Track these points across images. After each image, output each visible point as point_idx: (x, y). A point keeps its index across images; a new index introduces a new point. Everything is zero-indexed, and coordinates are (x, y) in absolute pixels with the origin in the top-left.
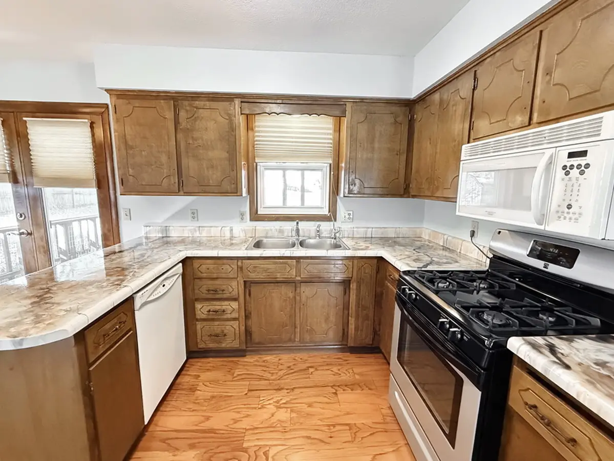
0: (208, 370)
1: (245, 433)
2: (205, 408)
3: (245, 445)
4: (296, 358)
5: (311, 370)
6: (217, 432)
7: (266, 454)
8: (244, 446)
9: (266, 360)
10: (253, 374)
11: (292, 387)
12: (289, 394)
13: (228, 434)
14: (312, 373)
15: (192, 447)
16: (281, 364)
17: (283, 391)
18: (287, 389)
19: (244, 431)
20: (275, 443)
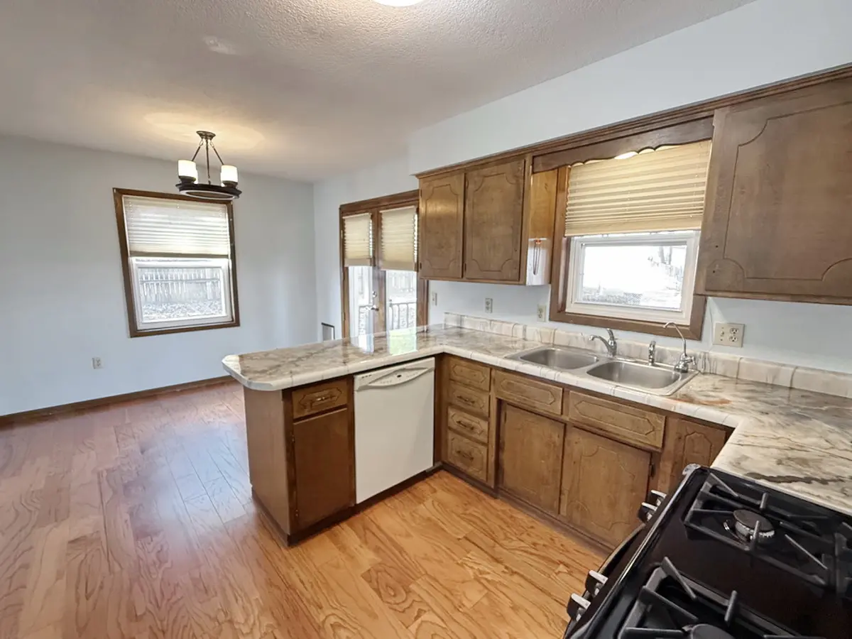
0: (449, 490)
1: (423, 575)
2: (414, 525)
3: (413, 587)
4: (556, 539)
5: (561, 568)
6: (404, 554)
7: (420, 613)
8: (411, 586)
9: (515, 518)
10: (485, 523)
11: (515, 570)
12: (502, 574)
13: (409, 563)
14: (559, 572)
15: (377, 550)
16: (528, 534)
17: (500, 565)
18: (506, 568)
19: (423, 573)
20: (438, 611)
